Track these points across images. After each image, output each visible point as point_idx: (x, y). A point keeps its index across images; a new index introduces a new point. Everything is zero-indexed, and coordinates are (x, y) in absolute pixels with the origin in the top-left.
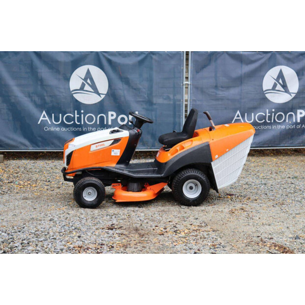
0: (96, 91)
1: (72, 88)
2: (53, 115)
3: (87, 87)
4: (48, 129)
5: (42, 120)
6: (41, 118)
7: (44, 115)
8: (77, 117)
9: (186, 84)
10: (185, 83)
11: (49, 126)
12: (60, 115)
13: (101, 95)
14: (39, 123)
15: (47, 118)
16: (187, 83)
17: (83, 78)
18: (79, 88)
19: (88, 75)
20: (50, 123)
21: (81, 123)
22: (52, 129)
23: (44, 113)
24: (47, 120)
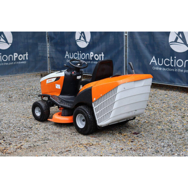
2: (159, 59)
4: (155, 68)
5: (152, 62)
6: (152, 61)
7: (154, 59)
8: (172, 61)
11: (156, 66)
12: (162, 59)
14: (150, 64)
15: (155, 61)
20: (156, 64)
21: (174, 65)
22: (157, 68)
23: (154, 57)
24: (155, 62)
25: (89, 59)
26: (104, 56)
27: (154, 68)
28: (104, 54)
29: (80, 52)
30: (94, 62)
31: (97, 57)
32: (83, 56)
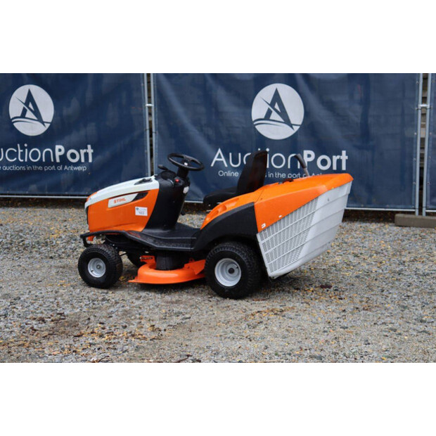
0: (287, 121)
1: (254, 117)
2: (230, 154)
3: (274, 116)
4: (224, 174)
5: (216, 162)
6: (216, 159)
7: (219, 154)
9: (422, 108)
10: (421, 105)
11: (226, 169)
12: (240, 154)
13: (294, 127)
14: (212, 165)
15: (223, 159)
16: (424, 105)
17: (269, 103)
18: (263, 117)
19: (277, 98)
20: (226, 165)
22: (229, 174)
23: (220, 151)
24: (222, 162)
25: (52, 160)
26: (92, 153)
27: (221, 173)
28: (92, 148)
29: (26, 145)
30: (66, 168)
31: (73, 156)
32: (35, 155)
